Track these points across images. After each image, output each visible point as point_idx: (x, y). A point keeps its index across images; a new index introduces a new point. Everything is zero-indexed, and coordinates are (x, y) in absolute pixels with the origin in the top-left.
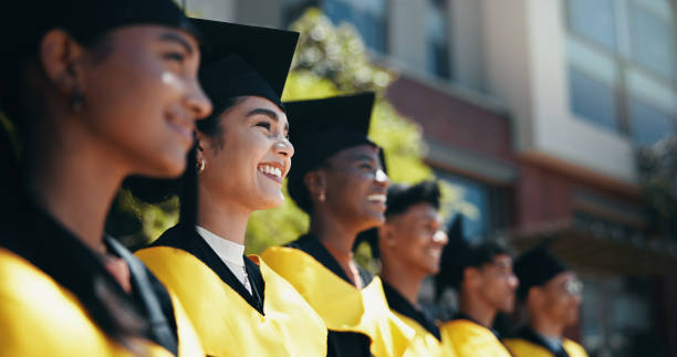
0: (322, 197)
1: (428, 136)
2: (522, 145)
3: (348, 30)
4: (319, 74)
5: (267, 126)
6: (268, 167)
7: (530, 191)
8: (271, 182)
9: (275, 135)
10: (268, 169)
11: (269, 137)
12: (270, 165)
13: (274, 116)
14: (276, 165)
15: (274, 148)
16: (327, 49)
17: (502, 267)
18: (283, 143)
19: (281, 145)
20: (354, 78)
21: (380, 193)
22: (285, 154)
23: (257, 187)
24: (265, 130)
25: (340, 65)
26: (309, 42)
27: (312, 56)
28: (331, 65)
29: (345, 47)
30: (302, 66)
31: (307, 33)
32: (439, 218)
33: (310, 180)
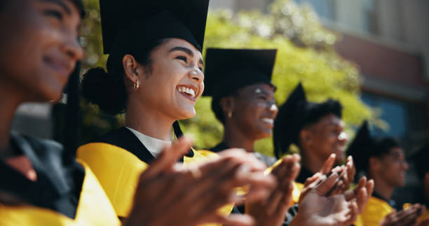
0: (230, 115)
5: (184, 59)
6: (184, 88)
8: (186, 100)
9: (192, 65)
10: (184, 90)
11: (186, 67)
12: (186, 86)
13: (190, 53)
14: (190, 87)
15: (189, 75)
16: (293, 20)
18: (197, 71)
19: (195, 73)
21: (269, 117)
22: (197, 79)
23: (175, 102)
24: (182, 61)
26: (281, 16)
27: (283, 24)
28: (296, 29)
29: (306, 17)
30: (278, 32)
31: (280, 10)
32: (342, 123)
33: (224, 103)
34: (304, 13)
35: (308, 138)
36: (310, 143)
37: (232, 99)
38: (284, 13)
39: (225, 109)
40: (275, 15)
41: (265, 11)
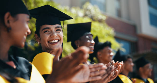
1: (116, 31)
2: (138, 32)
3: (96, 6)
4: (90, 17)
7: (141, 43)
16: (91, 11)
17: (130, 61)
20: (98, 18)
22: (54, 37)
25: (94, 15)
26: (87, 10)
27: (88, 13)
28: (92, 15)
29: (96, 10)
30: (86, 15)
31: (86, 8)
32: (111, 50)
33: (76, 42)
34: (95, 9)
35: (100, 55)
36: (101, 56)
37: (78, 41)
38: (88, 9)
39: (76, 44)
40: (85, 9)
41: (81, 8)
